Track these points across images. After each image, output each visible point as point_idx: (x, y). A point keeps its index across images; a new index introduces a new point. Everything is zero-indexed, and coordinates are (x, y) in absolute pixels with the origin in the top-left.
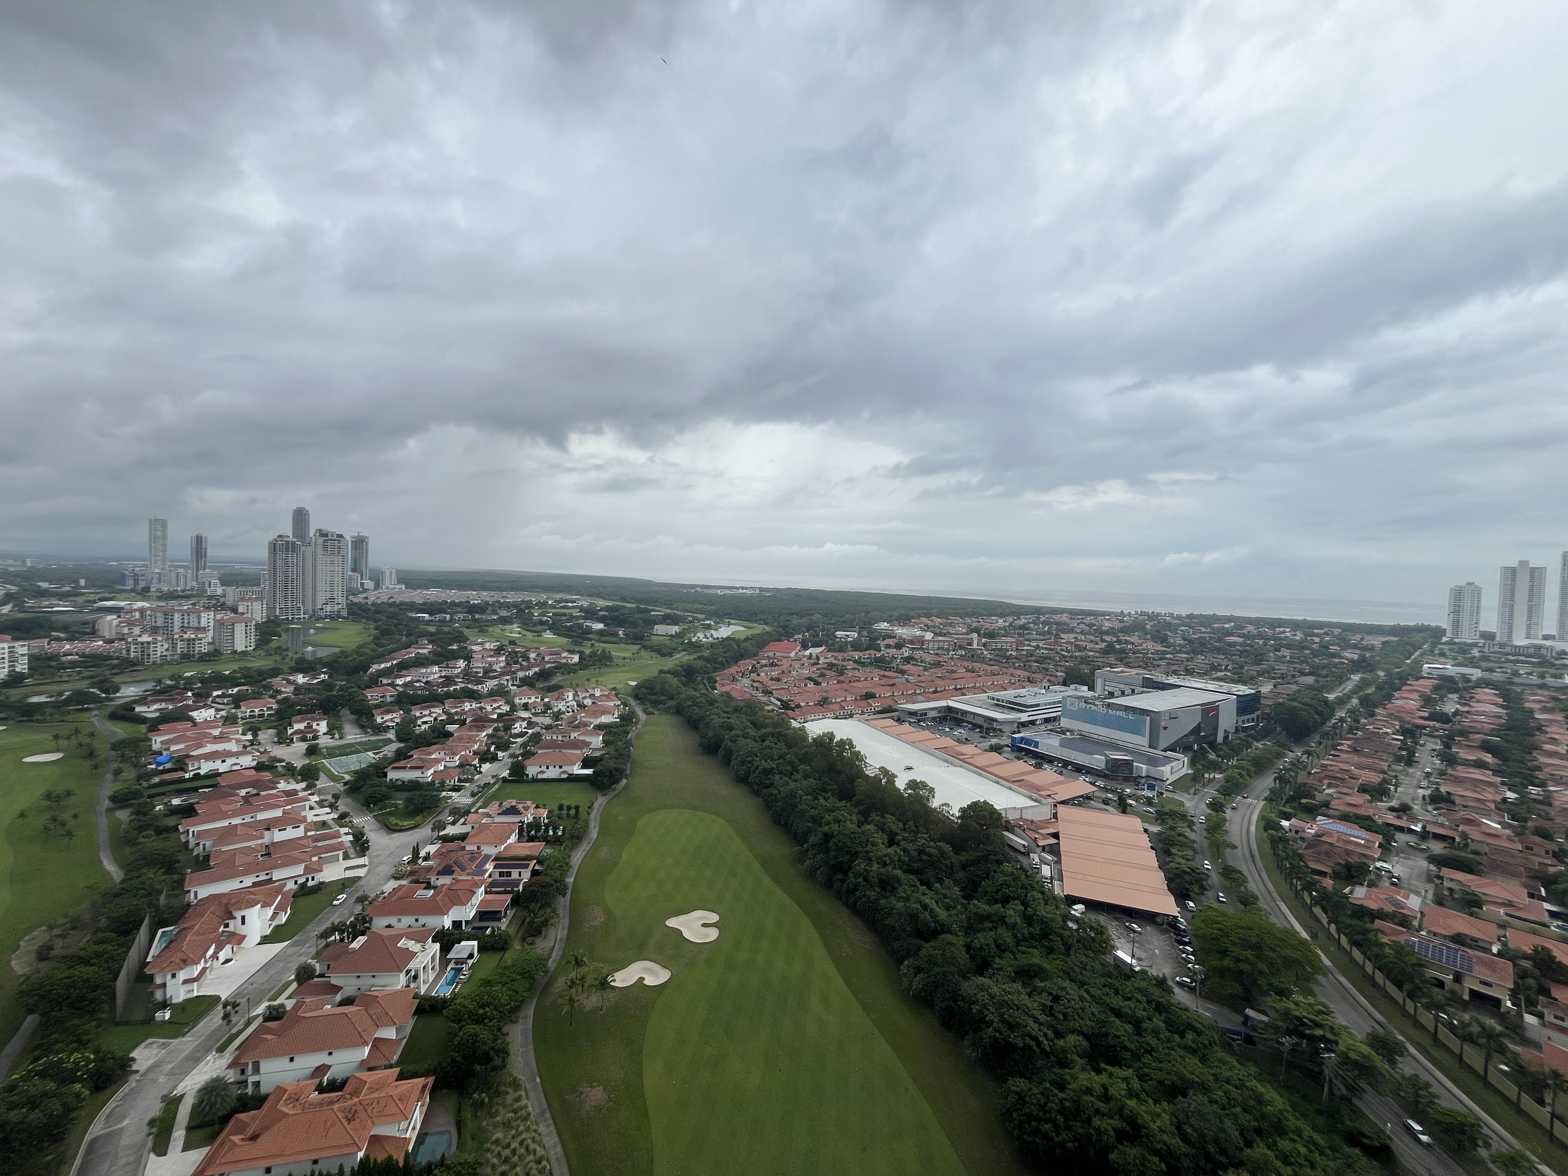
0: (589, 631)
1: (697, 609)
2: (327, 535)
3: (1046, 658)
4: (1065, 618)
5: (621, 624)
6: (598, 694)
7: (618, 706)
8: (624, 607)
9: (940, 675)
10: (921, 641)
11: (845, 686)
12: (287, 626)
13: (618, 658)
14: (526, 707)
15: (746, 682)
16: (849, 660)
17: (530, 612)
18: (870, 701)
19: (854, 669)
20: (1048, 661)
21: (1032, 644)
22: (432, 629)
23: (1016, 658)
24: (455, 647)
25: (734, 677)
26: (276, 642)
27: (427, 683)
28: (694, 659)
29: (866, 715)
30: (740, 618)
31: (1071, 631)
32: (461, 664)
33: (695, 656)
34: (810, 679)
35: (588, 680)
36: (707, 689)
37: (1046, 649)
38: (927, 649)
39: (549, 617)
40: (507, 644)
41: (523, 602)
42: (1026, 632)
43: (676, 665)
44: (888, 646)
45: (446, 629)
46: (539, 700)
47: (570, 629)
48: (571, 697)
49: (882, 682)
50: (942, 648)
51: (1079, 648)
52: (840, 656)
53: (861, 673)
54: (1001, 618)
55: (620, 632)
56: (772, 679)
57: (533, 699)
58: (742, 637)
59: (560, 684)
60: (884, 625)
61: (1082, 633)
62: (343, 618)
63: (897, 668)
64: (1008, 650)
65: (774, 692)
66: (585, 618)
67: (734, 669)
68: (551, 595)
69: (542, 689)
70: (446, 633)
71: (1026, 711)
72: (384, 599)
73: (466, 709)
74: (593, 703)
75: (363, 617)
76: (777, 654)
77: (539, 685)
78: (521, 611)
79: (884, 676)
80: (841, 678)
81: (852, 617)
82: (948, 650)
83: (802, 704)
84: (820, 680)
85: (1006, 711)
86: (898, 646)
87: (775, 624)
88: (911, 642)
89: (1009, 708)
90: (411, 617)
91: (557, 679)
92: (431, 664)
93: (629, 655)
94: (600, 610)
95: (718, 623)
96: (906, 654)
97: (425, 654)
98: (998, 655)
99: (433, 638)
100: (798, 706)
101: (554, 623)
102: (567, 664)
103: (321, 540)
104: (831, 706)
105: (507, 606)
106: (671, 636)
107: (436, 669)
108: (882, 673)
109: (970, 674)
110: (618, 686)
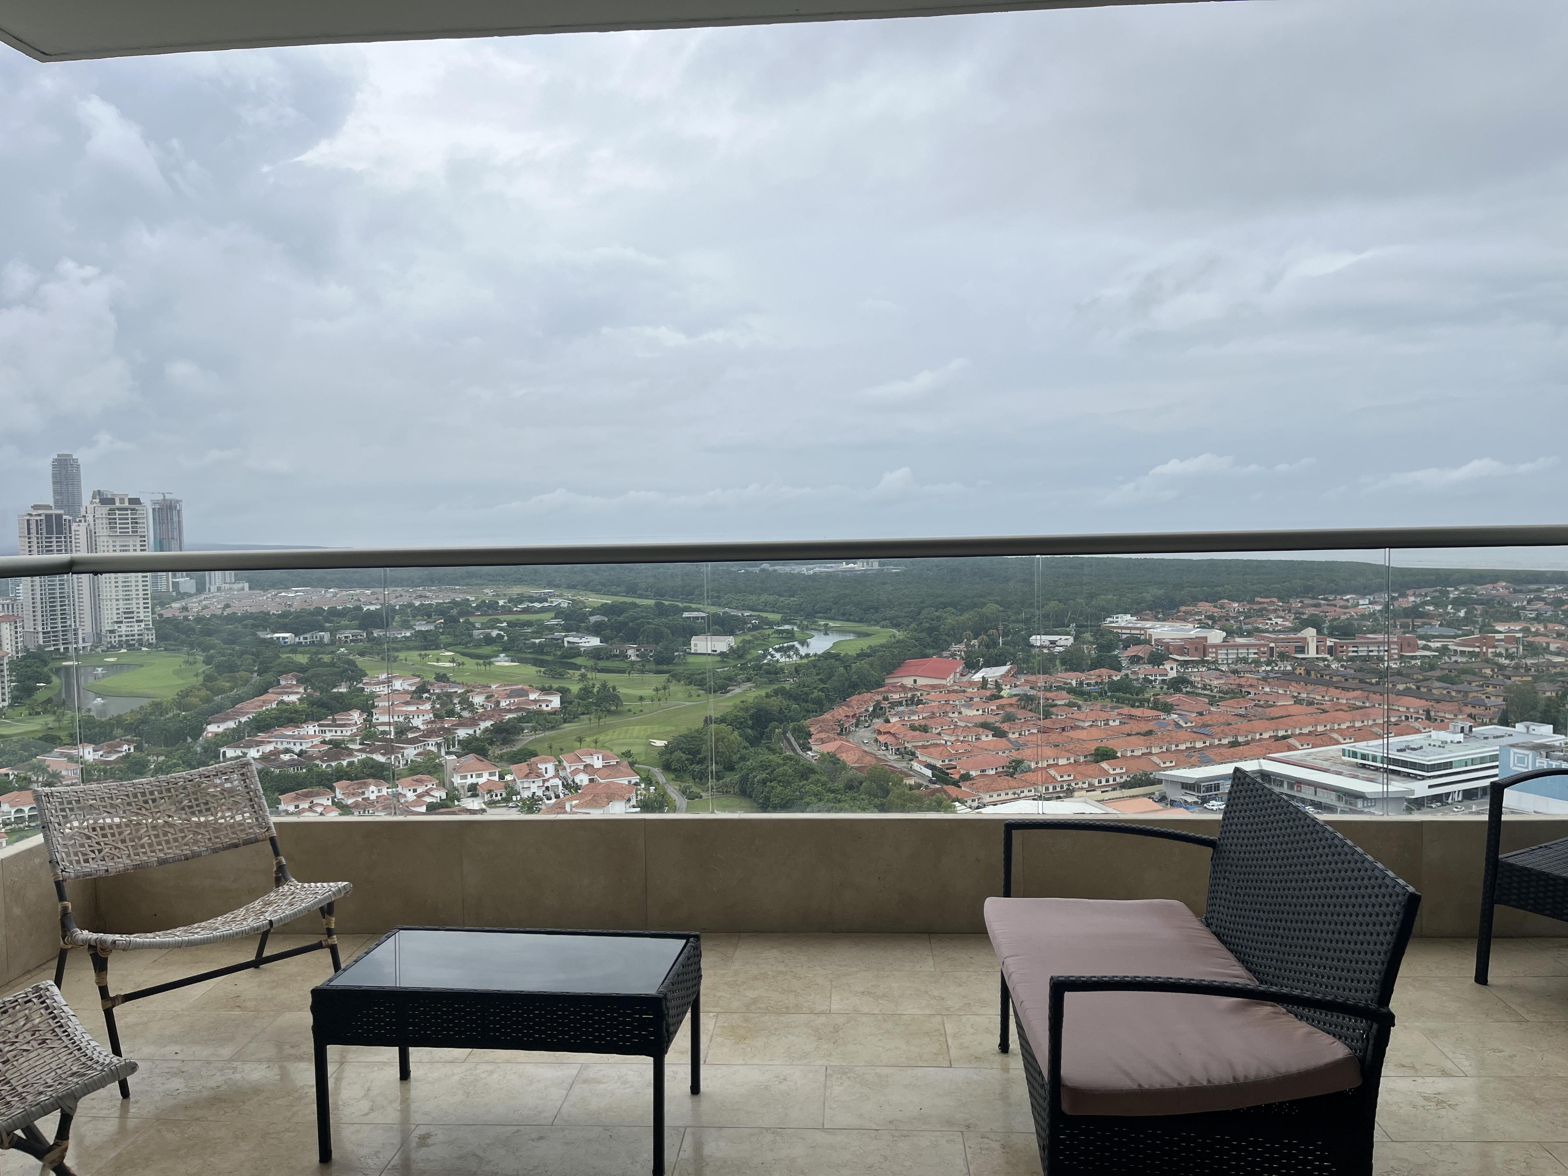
0: (575, 651)
1: (766, 603)
2: (112, 501)
3: (1464, 672)
4: (1501, 589)
5: (632, 637)
6: (598, 763)
7: (636, 784)
8: (635, 605)
9: (1242, 711)
10: (1201, 646)
11: (1054, 737)
12: (57, 664)
13: (630, 698)
14: (473, 790)
15: (864, 734)
16: (1059, 688)
17: (467, 622)
18: (1104, 765)
19: (1070, 705)
20: (1469, 678)
21: (1433, 645)
22: (302, 659)
23: (1399, 673)
24: (343, 690)
25: (841, 726)
26: (43, 691)
27: (301, 754)
28: (768, 696)
29: (1098, 792)
30: (846, 617)
31: (1514, 616)
32: (356, 716)
33: (770, 689)
34: (985, 726)
35: (580, 740)
36: (794, 750)
37: (1463, 653)
38: (1215, 662)
39: (501, 629)
40: (432, 680)
41: (454, 603)
42: (1418, 622)
43: (735, 707)
44: (1135, 660)
45: (326, 658)
46: (496, 778)
47: (540, 649)
48: (551, 772)
49: (1126, 728)
50: (1244, 660)
51: (1533, 650)
52: (1041, 680)
53: (1088, 713)
54: (1364, 595)
55: (630, 652)
56: (913, 728)
57: (486, 777)
58: (853, 653)
59: (531, 748)
60: (1124, 621)
61: (1538, 619)
62: (150, 645)
63: (1156, 702)
64: (1380, 659)
65: (918, 753)
66: (568, 629)
67: (840, 712)
68: (502, 589)
69: (501, 758)
70: (325, 665)
71: (1424, 778)
72: (216, 607)
73: (373, 797)
74: (591, 780)
75: (183, 643)
76: (921, 681)
77: (495, 751)
78: (452, 621)
79: (1131, 717)
80: (1047, 723)
81: (1062, 606)
82: (1257, 663)
83: (973, 773)
84: (1005, 727)
85: (1379, 776)
86: (1157, 659)
87: (913, 625)
88: (1182, 650)
89: (1386, 770)
90: (264, 640)
91: (527, 738)
92: (305, 722)
93: (648, 692)
94: (592, 614)
95: (807, 628)
96: (1173, 674)
97: (294, 703)
98: (1361, 670)
99: (304, 674)
100: (966, 777)
101: (512, 640)
102: (540, 713)
103: (105, 509)
104: (1029, 776)
105: (426, 613)
106: (722, 654)
107: (311, 729)
108: (1126, 710)
109: (1303, 708)
110: (634, 750)
